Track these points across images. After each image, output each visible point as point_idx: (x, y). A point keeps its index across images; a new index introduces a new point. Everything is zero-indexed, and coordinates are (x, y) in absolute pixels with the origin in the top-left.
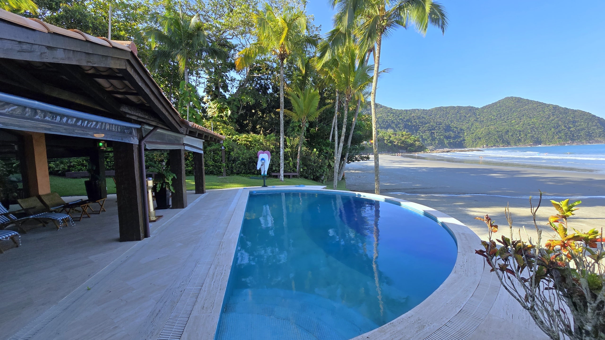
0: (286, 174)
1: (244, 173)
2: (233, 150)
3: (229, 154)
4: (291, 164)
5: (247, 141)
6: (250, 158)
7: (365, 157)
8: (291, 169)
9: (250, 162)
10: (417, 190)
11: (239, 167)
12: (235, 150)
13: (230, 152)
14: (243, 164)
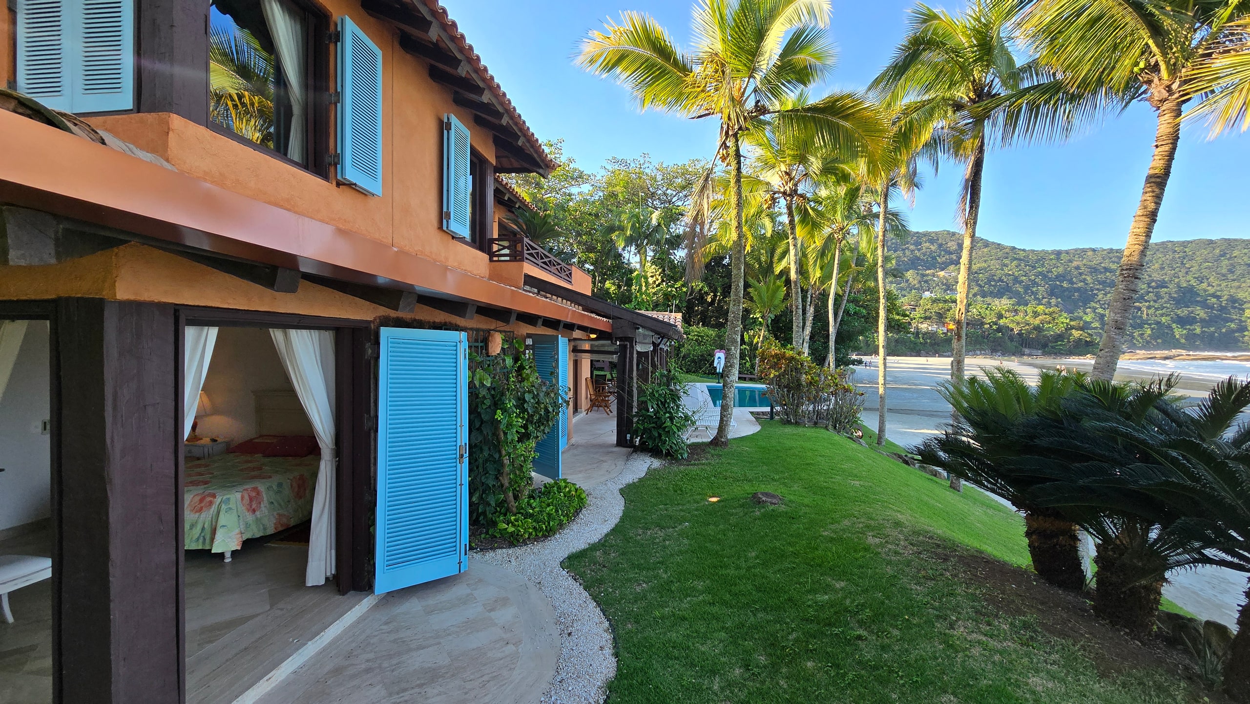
0: (741, 376)
1: (694, 372)
2: (684, 346)
3: (679, 350)
4: (748, 365)
5: (699, 336)
6: (701, 356)
7: (857, 361)
8: (748, 371)
9: (701, 360)
10: (939, 413)
11: (689, 365)
12: (686, 346)
13: (679, 348)
14: (693, 361)
